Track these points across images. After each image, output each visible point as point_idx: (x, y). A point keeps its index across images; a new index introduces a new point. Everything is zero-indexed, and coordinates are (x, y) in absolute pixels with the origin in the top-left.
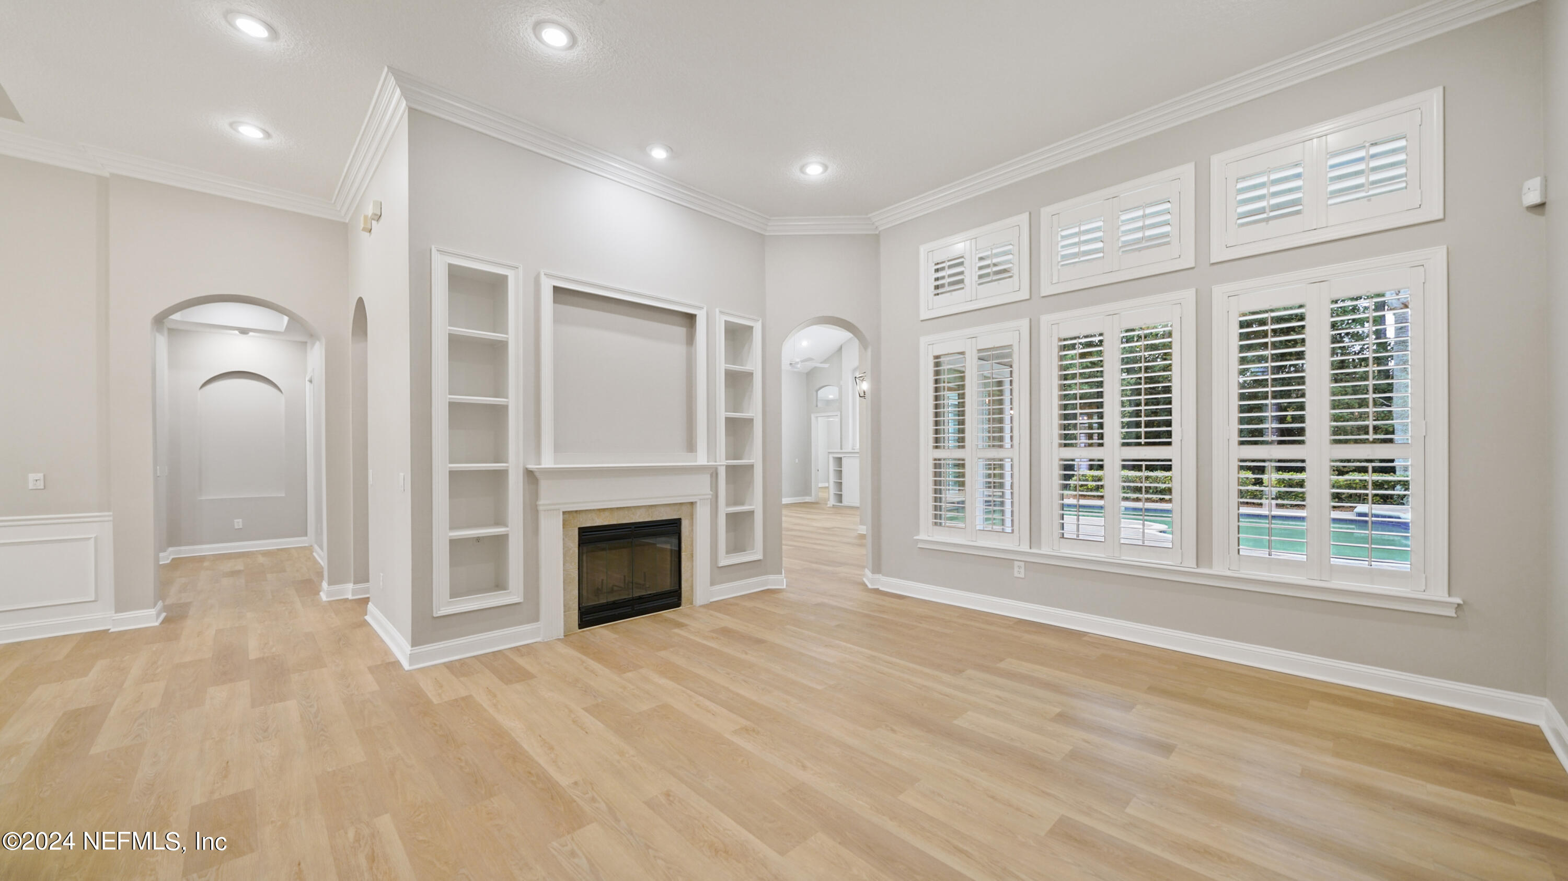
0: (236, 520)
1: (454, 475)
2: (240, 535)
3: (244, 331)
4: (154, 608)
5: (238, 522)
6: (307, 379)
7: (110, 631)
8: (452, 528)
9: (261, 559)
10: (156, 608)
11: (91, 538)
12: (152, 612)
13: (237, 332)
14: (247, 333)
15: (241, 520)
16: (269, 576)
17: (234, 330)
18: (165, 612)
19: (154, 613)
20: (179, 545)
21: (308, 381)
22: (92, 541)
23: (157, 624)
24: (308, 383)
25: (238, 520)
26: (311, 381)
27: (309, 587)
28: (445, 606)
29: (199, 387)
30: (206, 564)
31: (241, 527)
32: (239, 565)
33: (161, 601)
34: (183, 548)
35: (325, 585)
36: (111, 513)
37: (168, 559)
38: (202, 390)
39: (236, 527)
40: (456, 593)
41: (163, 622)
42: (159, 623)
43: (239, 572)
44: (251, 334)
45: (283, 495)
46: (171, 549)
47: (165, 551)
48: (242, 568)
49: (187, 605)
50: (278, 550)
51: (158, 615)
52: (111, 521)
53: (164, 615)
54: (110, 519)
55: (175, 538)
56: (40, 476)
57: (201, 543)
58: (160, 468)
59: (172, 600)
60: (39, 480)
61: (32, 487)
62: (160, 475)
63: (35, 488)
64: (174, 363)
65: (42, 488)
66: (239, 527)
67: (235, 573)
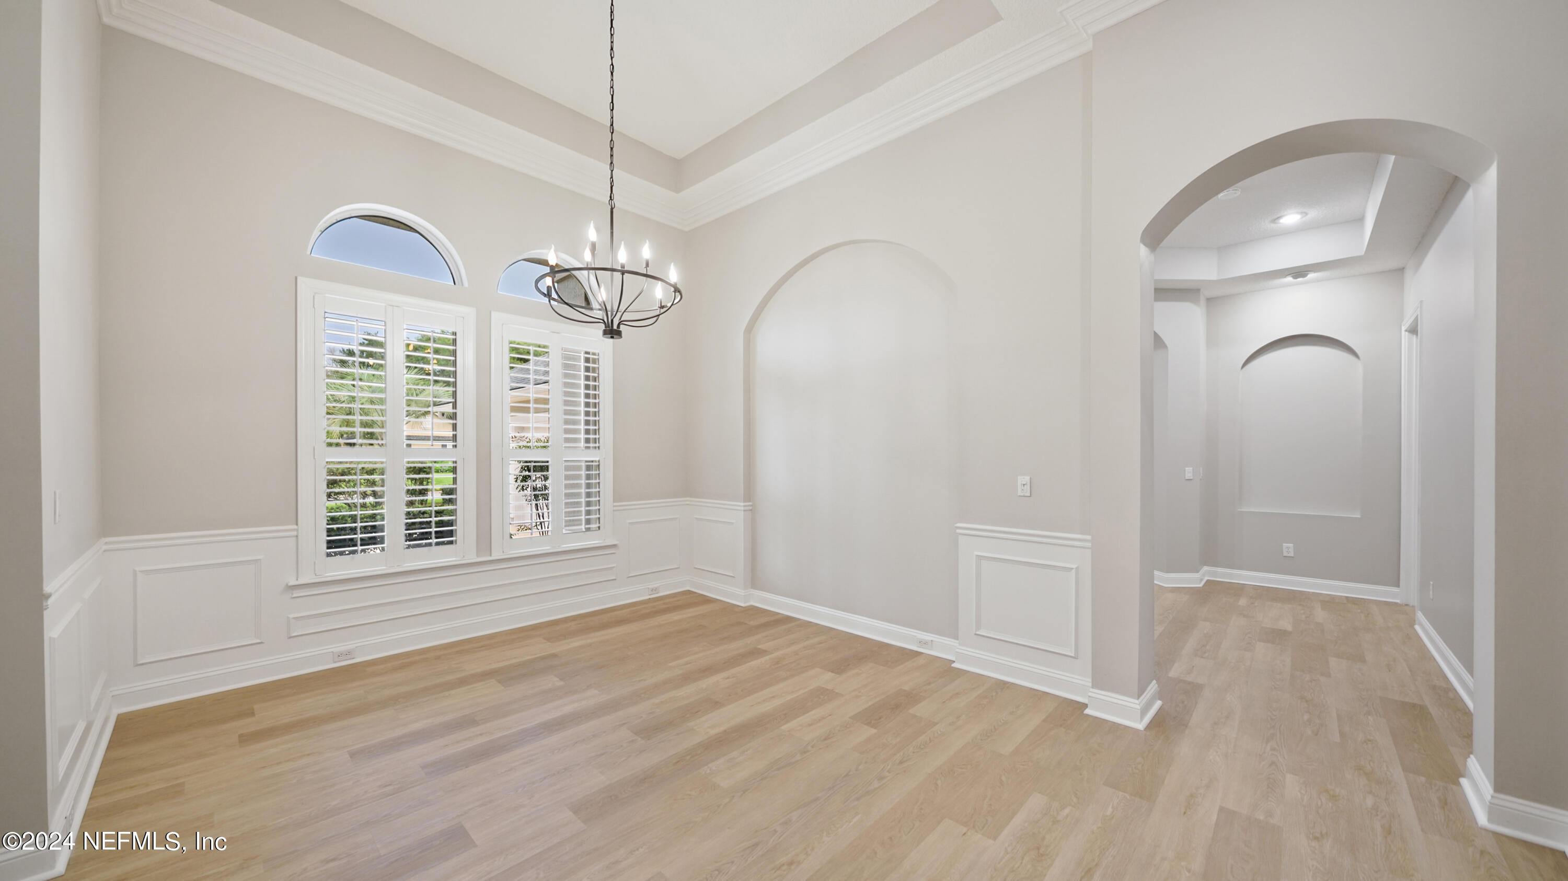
0: (1285, 545)
3: (1299, 272)
4: (1138, 694)
5: (1288, 548)
6: (1403, 329)
7: (1087, 711)
9: (1320, 615)
10: (1146, 690)
11: (1072, 568)
12: (1135, 704)
13: (1289, 279)
14: (1304, 276)
15: (1292, 545)
16: (1333, 662)
17: (1286, 276)
18: (1160, 699)
19: (1138, 707)
20: (1217, 566)
21: (1406, 331)
22: (1074, 571)
23: (1141, 725)
24: (1405, 336)
25: (1288, 543)
26: (1413, 330)
29: (1241, 365)
30: (1243, 602)
31: (1292, 554)
33: (1155, 682)
34: (1220, 570)
36: (1089, 537)
37: (1200, 582)
38: (1244, 369)
39: (1285, 554)
41: (1151, 725)
42: (1145, 726)
43: (1284, 635)
44: (1311, 276)
45: (1359, 516)
46: (1206, 569)
47: (1197, 571)
48: (1289, 628)
51: (1144, 712)
52: (1088, 548)
53: (1158, 704)
54: (1089, 545)
55: (1209, 558)
56: (1026, 479)
57: (1240, 568)
58: (1191, 468)
59: (1175, 671)
60: (1026, 484)
61: (1020, 493)
62: (1191, 478)
63: (1022, 494)
64: (1212, 341)
65: (1029, 495)
66: (1289, 555)
67: (1276, 636)
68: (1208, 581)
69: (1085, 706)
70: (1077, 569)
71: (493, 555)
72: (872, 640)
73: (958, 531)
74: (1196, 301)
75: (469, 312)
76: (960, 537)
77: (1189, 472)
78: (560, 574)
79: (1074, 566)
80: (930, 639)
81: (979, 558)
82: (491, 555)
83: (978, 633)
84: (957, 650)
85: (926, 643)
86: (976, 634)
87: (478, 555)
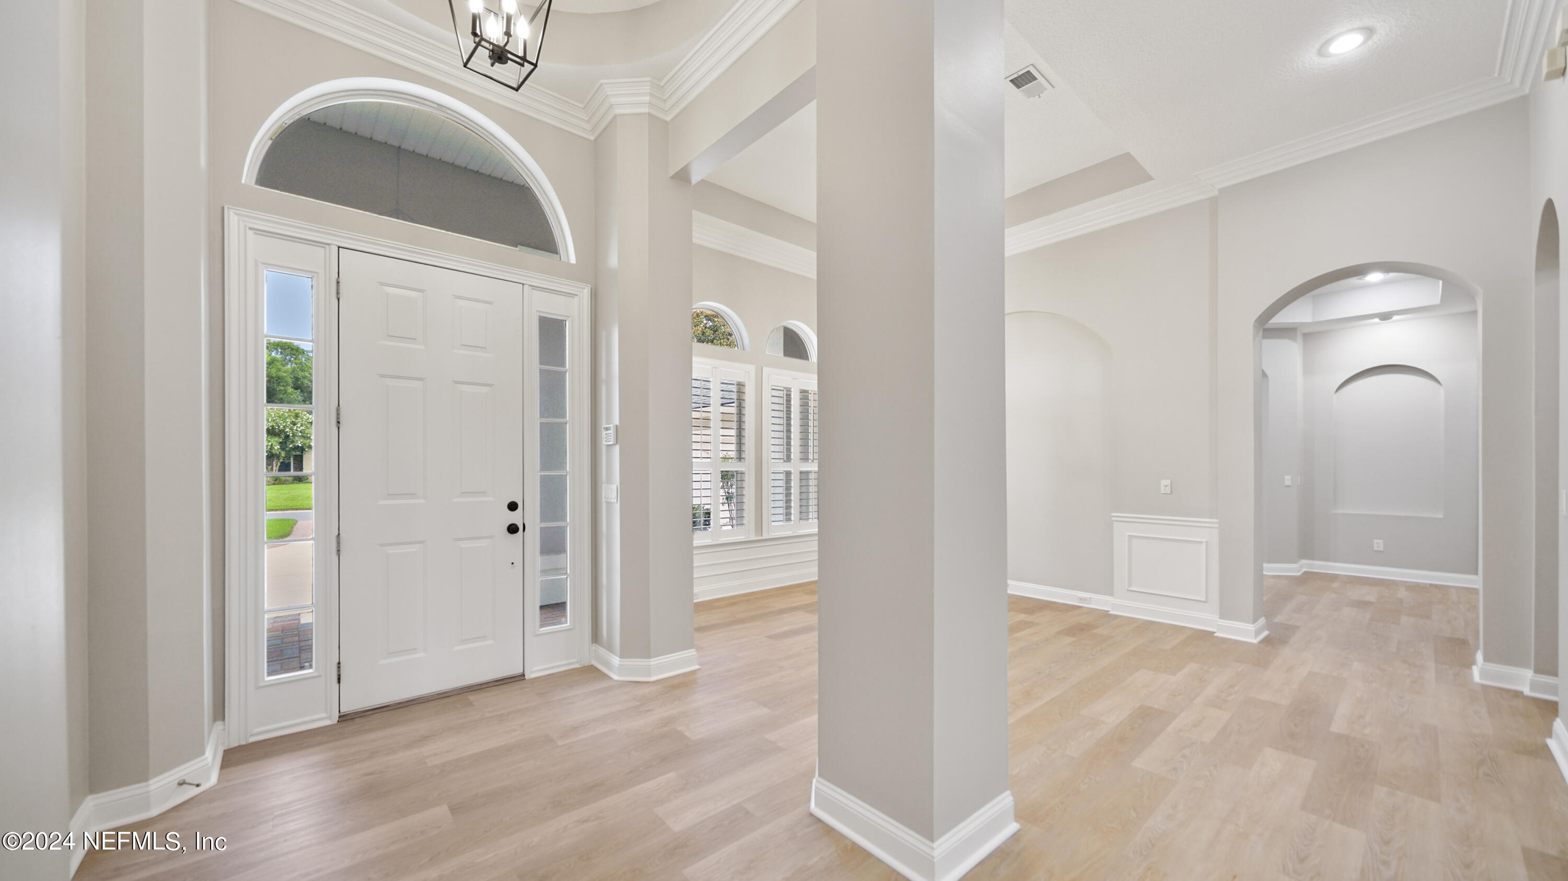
0: (1376, 541)
2: (1378, 559)
3: (1385, 317)
4: (1253, 623)
5: (1378, 543)
7: (1215, 635)
10: (1256, 623)
12: (1251, 627)
13: (1377, 320)
14: (1391, 318)
15: (1382, 541)
16: (1404, 619)
17: (1373, 318)
18: (1267, 630)
19: (1253, 629)
20: (1313, 559)
22: (1204, 544)
23: (1255, 641)
25: (1378, 541)
27: (1460, 652)
29: (1335, 389)
30: (1336, 585)
31: (1382, 549)
32: (1371, 595)
33: (1263, 618)
34: (1316, 562)
35: (1481, 657)
36: (1217, 521)
37: (1299, 571)
38: (1338, 393)
39: (1376, 548)
41: (1262, 642)
42: (1258, 641)
43: (1368, 604)
44: (1395, 318)
45: (1441, 516)
46: (1304, 561)
47: (1296, 563)
48: (1374, 600)
49: (1294, 628)
50: (1431, 585)
51: (1257, 633)
53: (1266, 633)
54: (1217, 525)
55: (1306, 551)
56: (1168, 482)
57: (1335, 561)
58: (1290, 477)
59: (1278, 619)
60: (1167, 486)
61: (1162, 492)
62: (1290, 484)
63: (1165, 492)
64: (1309, 369)
65: (1169, 492)
66: (1379, 549)
67: (1362, 604)
68: (1306, 573)
69: (1215, 633)
70: (1207, 542)
71: (764, 535)
72: (1041, 600)
73: (1113, 519)
74: (1294, 339)
75: (752, 368)
76: (1115, 523)
77: (1288, 480)
78: (777, 554)
79: (1204, 540)
80: (1089, 596)
81: (1130, 536)
82: (762, 536)
83: (1130, 589)
84: (1113, 602)
85: (1085, 599)
86: (1128, 590)
87: (756, 536)
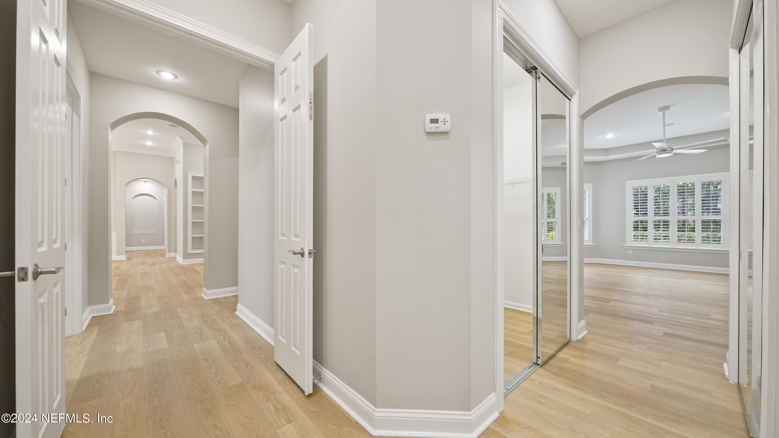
1: (193, 223)
2: (143, 245)
8: (192, 235)
26: (164, 198)
27: (163, 255)
28: (190, 251)
35: (167, 253)
38: (133, 199)
40: (193, 248)
44: (148, 182)
49: (133, 257)
